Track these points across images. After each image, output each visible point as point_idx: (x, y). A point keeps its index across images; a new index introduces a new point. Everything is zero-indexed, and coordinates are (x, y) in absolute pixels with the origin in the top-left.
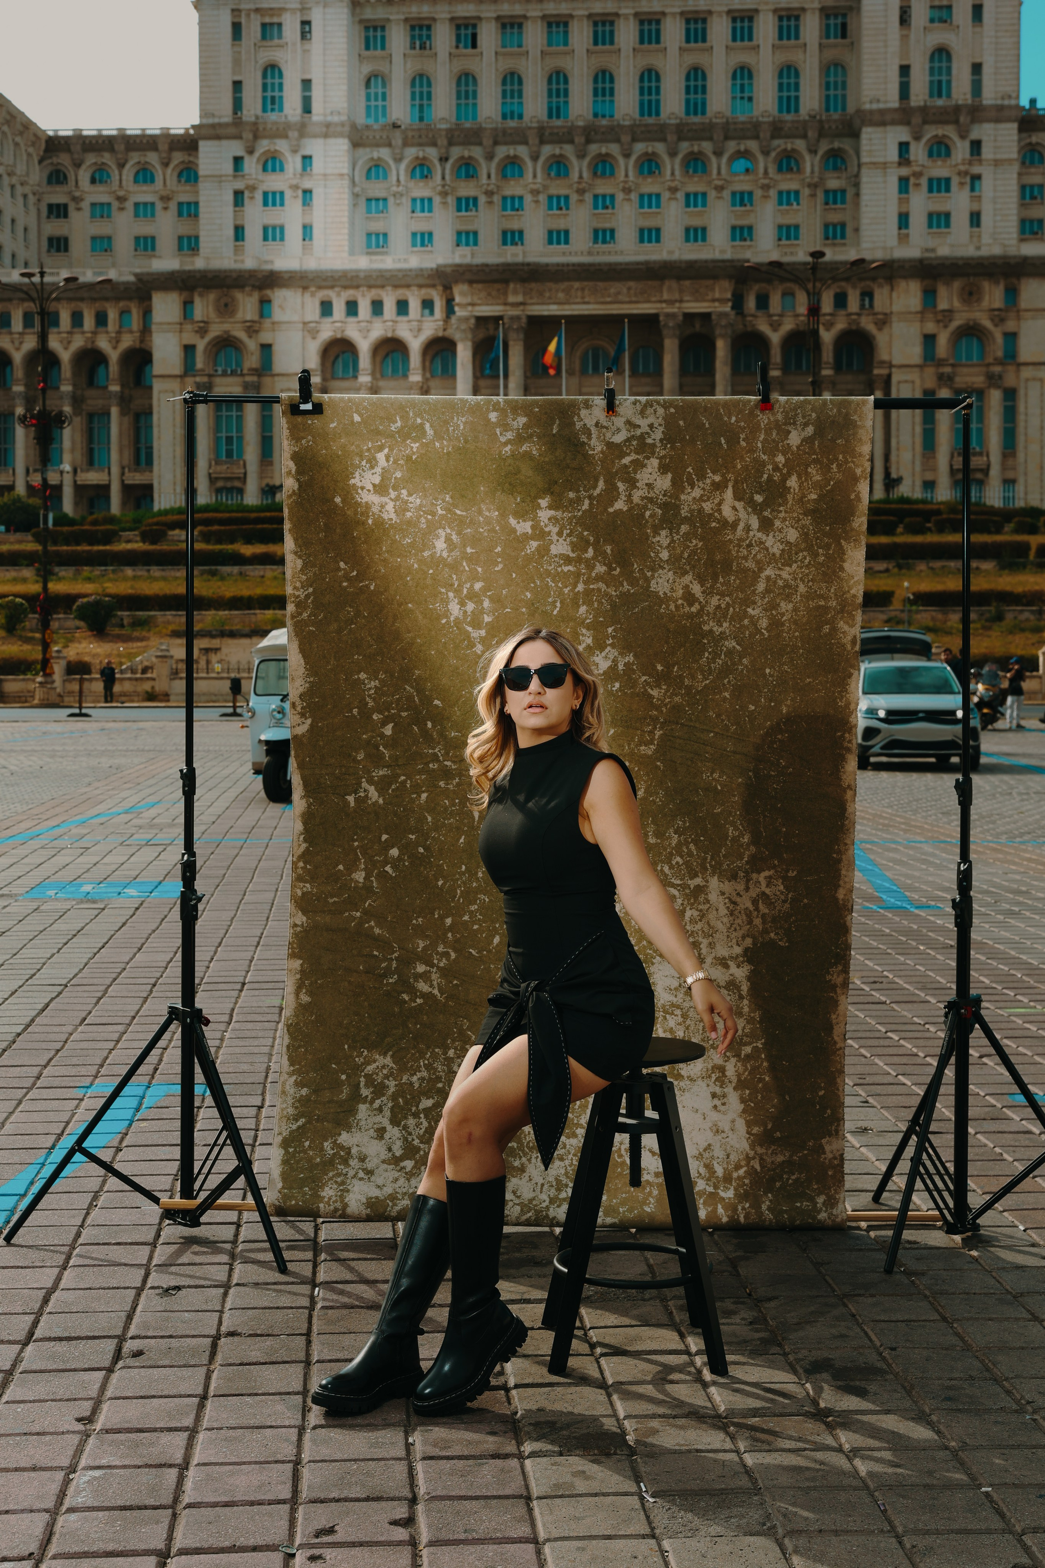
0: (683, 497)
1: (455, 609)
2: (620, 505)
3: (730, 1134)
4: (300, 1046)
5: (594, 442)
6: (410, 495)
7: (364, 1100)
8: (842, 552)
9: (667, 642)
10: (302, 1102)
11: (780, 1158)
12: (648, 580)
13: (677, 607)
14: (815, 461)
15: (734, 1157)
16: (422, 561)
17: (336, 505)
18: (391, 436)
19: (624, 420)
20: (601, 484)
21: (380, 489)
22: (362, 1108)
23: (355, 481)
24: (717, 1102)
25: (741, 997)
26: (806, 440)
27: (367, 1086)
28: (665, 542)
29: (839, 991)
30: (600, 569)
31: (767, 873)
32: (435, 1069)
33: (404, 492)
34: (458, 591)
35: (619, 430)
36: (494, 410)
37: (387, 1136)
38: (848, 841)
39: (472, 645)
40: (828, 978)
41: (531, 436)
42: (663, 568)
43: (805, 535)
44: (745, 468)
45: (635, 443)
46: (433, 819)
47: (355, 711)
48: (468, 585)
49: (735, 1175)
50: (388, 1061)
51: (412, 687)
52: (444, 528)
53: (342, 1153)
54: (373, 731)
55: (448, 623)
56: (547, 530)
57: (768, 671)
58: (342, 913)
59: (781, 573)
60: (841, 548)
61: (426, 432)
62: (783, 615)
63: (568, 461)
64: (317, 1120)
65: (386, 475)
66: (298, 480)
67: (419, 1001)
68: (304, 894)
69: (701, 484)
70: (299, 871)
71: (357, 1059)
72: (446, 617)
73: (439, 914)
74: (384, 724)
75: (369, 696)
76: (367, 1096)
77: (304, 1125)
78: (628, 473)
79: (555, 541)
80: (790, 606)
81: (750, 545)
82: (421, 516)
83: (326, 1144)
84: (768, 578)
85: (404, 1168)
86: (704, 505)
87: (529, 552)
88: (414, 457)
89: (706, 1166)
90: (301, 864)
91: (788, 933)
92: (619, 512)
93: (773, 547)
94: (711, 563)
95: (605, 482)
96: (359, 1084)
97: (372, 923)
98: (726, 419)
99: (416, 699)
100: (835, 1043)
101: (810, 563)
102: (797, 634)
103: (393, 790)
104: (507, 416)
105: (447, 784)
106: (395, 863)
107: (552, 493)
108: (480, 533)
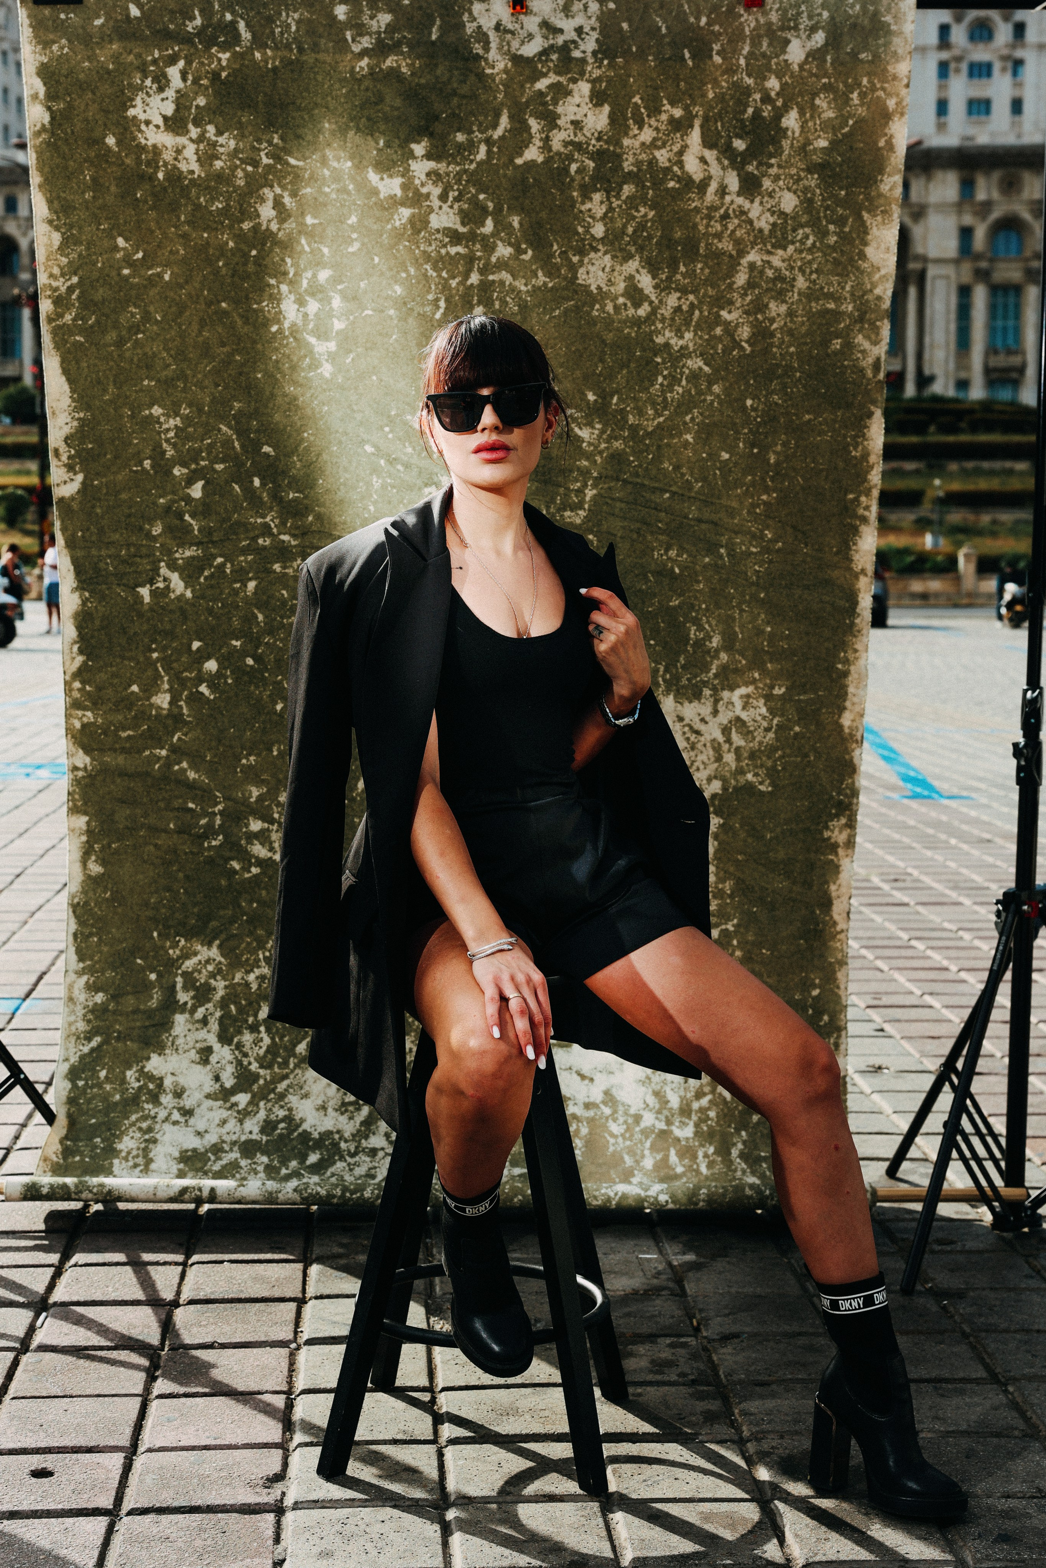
0: (626, 142)
1: (290, 310)
2: (532, 154)
4: (91, 935)
5: (493, 54)
6: (219, 133)
7: (183, 1009)
9: (602, 361)
10: (97, 1012)
12: (573, 269)
13: (616, 308)
14: (827, 88)
16: (240, 237)
17: (109, 149)
18: (187, 40)
19: (538, 20)
20: (504, 121)
21: (175, 124)
22: (180, 1019)
23: (136, 111)
26: (813, 55)
27: (185, 988)
28: (600, 211)
29: (841, 851)
30: (503, 251)
31: (743, 690)
33: (211, 129)
34: (294, 283)
35: (530, 36)
36: (342, 2)
37: (213, 1059)
38: (858, 646)
39: (316, 364)
40: (826, 834)
41: (399, 44)
42: (596, 250)
43: (807, 203)
44: (721, 98)
45: (554, 57)
46: (266, 617)
47: (147, 463)
48: (309, 274)
49: (696, 1105)
50: (214, 952)
51: (230, 428)
52: (272, 187)
53: (151, 1086)
54: (174, 493)
55: (280, 331)
56: (424, 190)
57: (749, 402)
58: (140, 752)
59: (771, 258)
60: (863, 223)
61: (239, 35)
62: (772, 320)
63: (455, 85)
64: (118, 1039)
65: (182, 101)
66: (49, 108)
67: (255, 870)
68: (84, 726)
69: (653, 122)
70: (75, 694)
71: (171, 952)
72: (279, 322)
73: (279, 750)
74: (190, 481)
75: (167, 441)
76: (186, 1003)
77: (100, 1046)
78: (545, 104)
79: (436, 208)
80: (783, 308)
81: (725, 217)
82: (237, 167)
83: (129, 1073)
84: (752, 266)
85: (236, 1104)
86: (657, 154)
87: (398, 224)
88: (224, 74)
89: (656, 1094)
90: (77, 685)
91: (772, 773)
92: (530, 165)
93: (758, 218)
94: (667, 242)
95: (511, 117)
96: (174, 986)
97: (185, 765)
98: (692, 20)
99: (236, 444)
100: (835, 923)
101: (814, 244)
102: (792, 349)
103: (206, 578)
104: (361, 11)
105: (284, 568)
106: (213, 681)
107: (431, 134)
108: (326, 194)
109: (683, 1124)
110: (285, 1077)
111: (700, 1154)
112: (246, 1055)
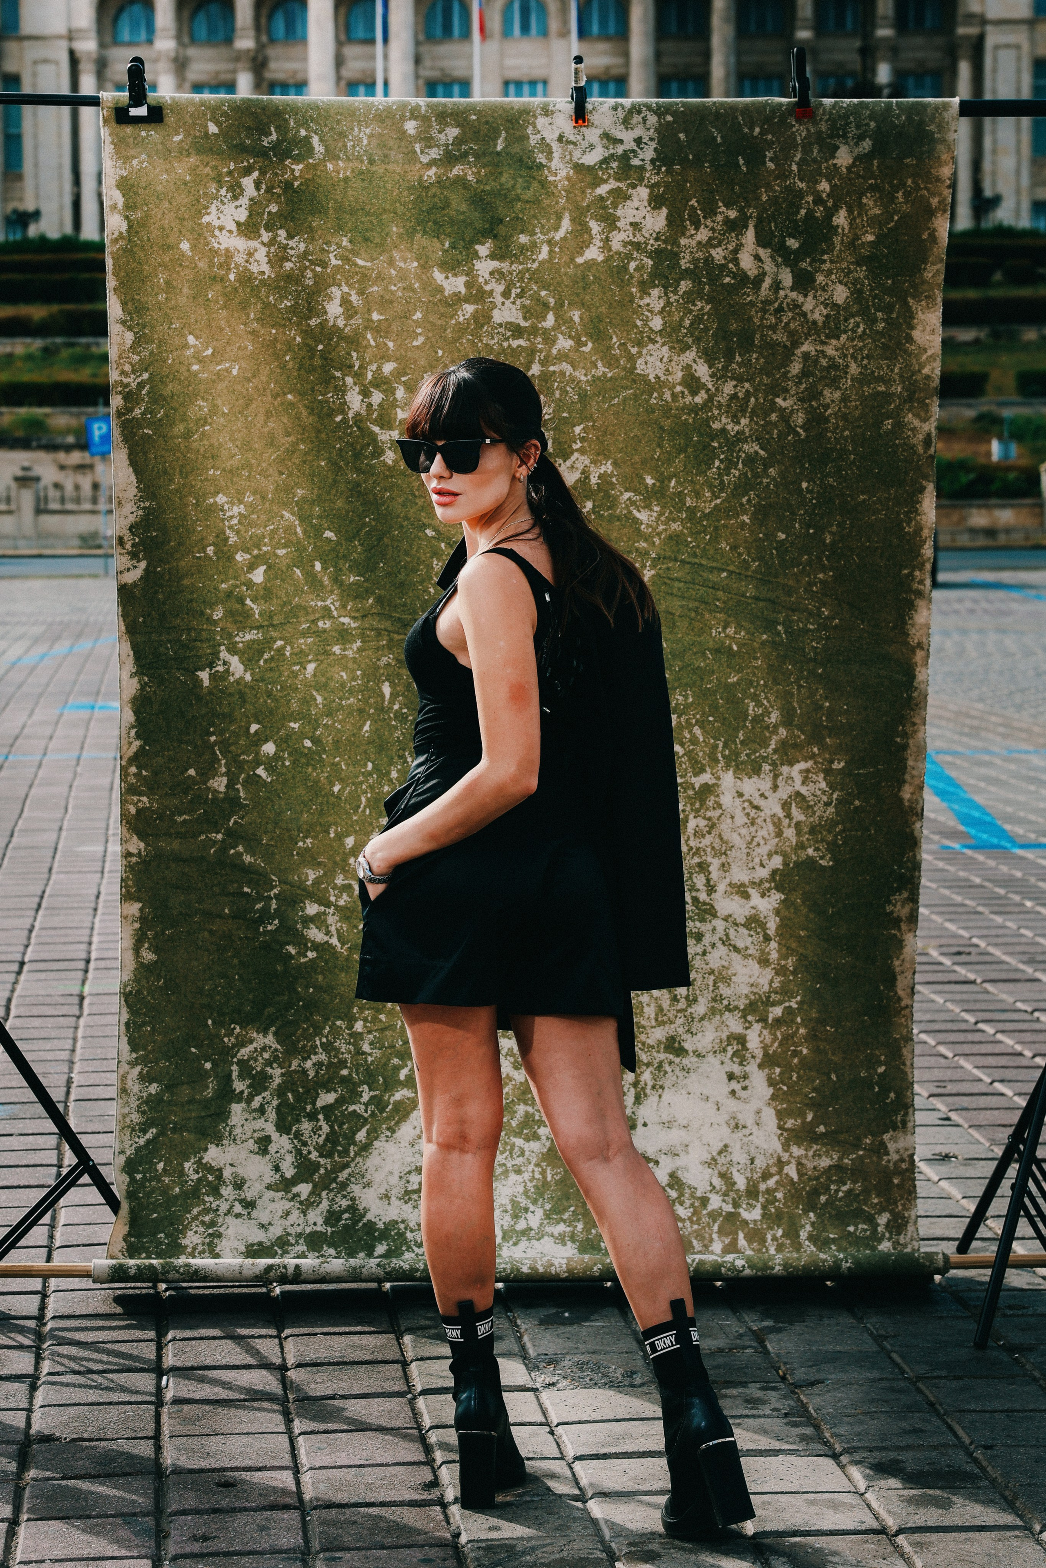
0: (683, 241)
1: (355, 401)
2: (593, 253)
3: (755, 1129)
4: (144, 1024)
5: (555, 164)
6: (290, 237)
7: (239, 1098)
8: (909, 317)
9: (660, 446)
10: (151, 1104)
11: (825, 1162)
12: (632, 359)
13: (674, 396)
14: (872, 188)
15: (760, 1163)
16: (307, 332)
17: (183, 254)
18: (263, 153)
19: (599, 132)
20: (566, 224)
21: (248, 229)
22: (237, 1109)
23: (211, 218)
24: (734, 1085)
25: (767, 939)
26: (859, 159)
27: (241, 1077)
28: (657, 305)
29: (904, 926)
30: (564, 343)
31: (802, 765)
32: (337, 1050)
33: (282, 233)
34: (359, 376)
35: (592, 147)
36: (413, 117)
37: (272, 1148)
38: (917, 720)
39: (378, 452)
40: (889, 908)
41: (465, 155)
42: (654, 342)
43: (857, 294)
44: (774, 201)
45: (615, 165)
46: (324, 699)
47: (210, 550)
48: (374, 367)
49: (763, 1187)
50: (270, 1040)
51: (293, 514)
52: (339, 286)
53: (210, 1178)
54: (236, 578)
55: (345, 421)
56: (487, 288)
57: (804, 485)
58: (195, 836)
59: (825, 348)
60: (909, 310)
61: (313, 149)
62: (826, 407)
63: (519, 191)
64: (174, 1130)
65: (255, 208)
66: (127, 218)
67: (311, 955)
68: (139, 811)
69: (709, 223)
70: (132, 780)
71: (226, 1040)
72: (343, 412)
73: (336, 832)
74: (252, 567)
75: (230, 527)
76: (242, 1092)
77: (155, 1138)
78: (605, 208)
79: (499, 304)
80: (837, 395)
81: (780, 310)
82: (306, 268)
83: (187, 1165)
84: (806, 356)
85: (298, 1195)
86: (713, 252)
87: (461, 319)
88: (296, 184)
89: (722, 1175)
90: (133, 770)
91: (832, 847)
92: (590, 264)
93: (812, 311)
94: (723, 334)
95: (573, 220)
96: (230, 1075)
97: (240, 848)
98: (746, 130)
99: (299, 530)
100: (900, 999)
101: (864, 332)
102: (847, 433)
103: (266, 661)
104: (430, 126)
105: (345, 650)
107: (495, 237)
108: (392, 292)
109: (751, 1207)
110: (346, 1166)
111: (769, 1237)
112: (305, 1144)
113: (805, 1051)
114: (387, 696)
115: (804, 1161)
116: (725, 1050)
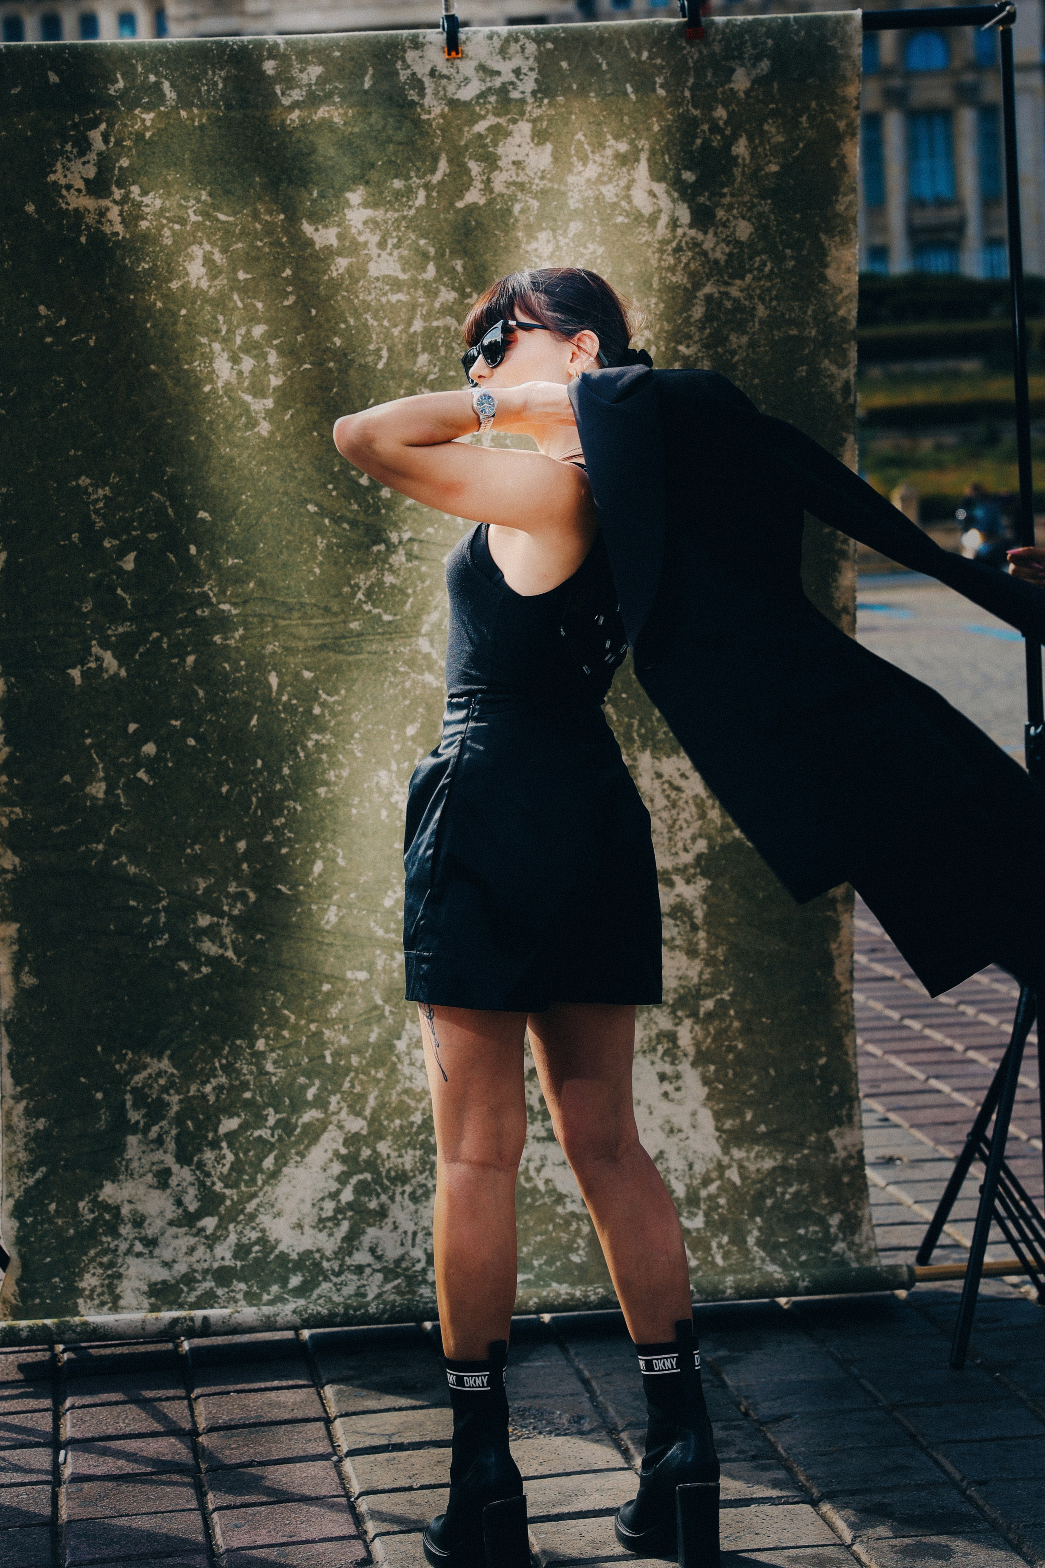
0: (571, 179)
1: (223, 369)
2: (474, 196)
3: (691, 1133)
4: (28, 1054)
5: (428, 100)
6: (144, 193)
7: (134, 1129)
10: (39, 1140)
11: (768, 1164)
14: (774, 113)
15: (700, 1168)
16: (168, 297)
17: (28, 217)
18: (109, 103)
19: (474, 64)
20: (443, 166)
21: (96, 187)
22: (133, 1141)
23: (57, 176)
24: (667, 1087)
25: (695, 928)
26: (757, 81)
27: (136, 1106)
29: (840, 907)
30: (447, 296)
32: (239, 1072)
33: (135, 190)
34: (226, 341)
35: (467, 80)
36: (271, 57)
37: (173, 1181)
39: (252, 423)
41: (329, 95)
43: (762, 229)
44: (666, 131)
45: (493, 99)
46: (207, 693)
47: (75, 537)
48: (243, 331)
49: (703, 1193)
50: (165, 1064)
51: (162, 493)
52: (201, 244)
53: (107, 1217)
54: (104, 566)
55: (213, 391)
56: (362, 239)
58: (74, 847)
59: (728, 289)
60: (821, 246)
61: (164, 95)
62: (733, 353)
63: (390, 132)
64: (65, 1168)
65: (104, 164)
67: (205, 970)
68: (12, 823)
69: (597, 157)
70: (3, 789)
71: (117, 1067)
72: (212, 381)
73: (226, 836)
74: (122, 553)
75: (96, 512)
76: (138, 1122)
77: (46, 1176)
78: (485, 146)
79: (375, 257)
80: (744, 339)
81: (678, 249)
82: (163, 226)
83: (81, 1205)
84: (709, 298)
85: (203, 1229)
86: (604, 189)
87: (334, 275)
88: (148, 135)
90: (4, 779)
92: (472, 208)
93: (713, 249)
95: (450, 161)
96: (123, 1104)
97: (124, 859)
98: (633, 55)
99: (170, 510)
100: (838, 985)
101: (772, 271)
102: (756, 381)
103: (141, 655)
104: (291, 65)
105: (226, 639)
106: (152, 765)
107: (367, 182)
108: (258, 248)
109: (692, 1215)
110: (254, 1195)
111: (714, 1245)
112: (208, 1175)
113: (740, 1046)
114: (275, 687)
115: (746, 1164)
116: (654, 1050)
